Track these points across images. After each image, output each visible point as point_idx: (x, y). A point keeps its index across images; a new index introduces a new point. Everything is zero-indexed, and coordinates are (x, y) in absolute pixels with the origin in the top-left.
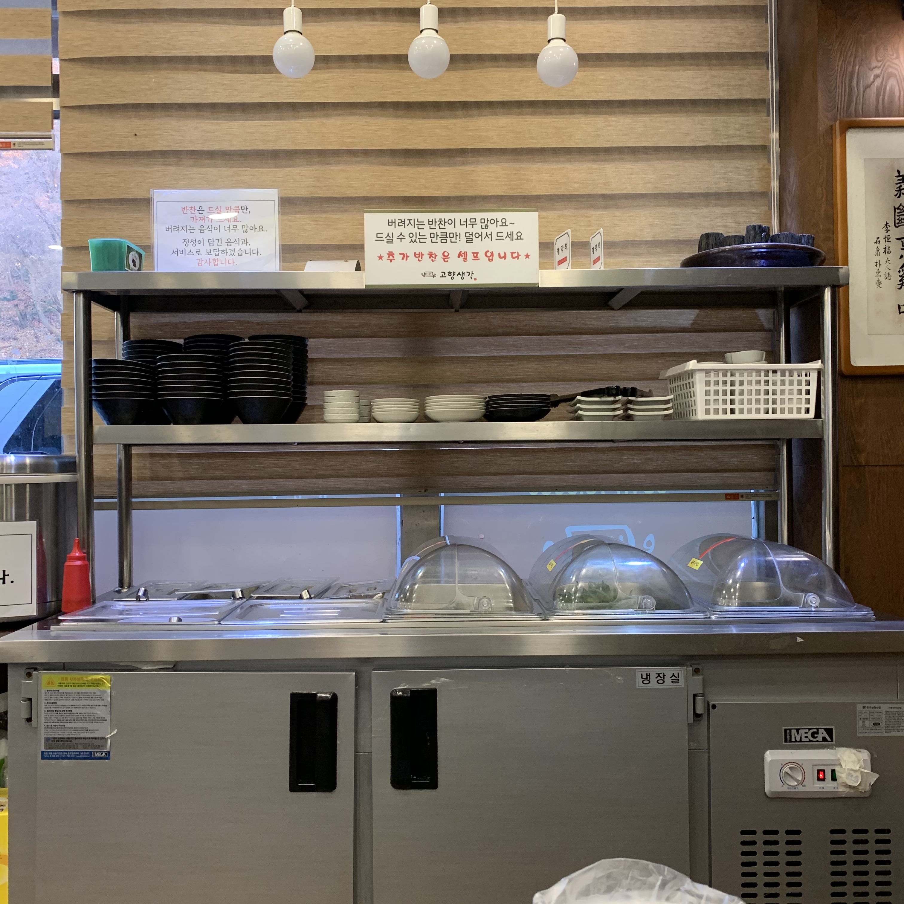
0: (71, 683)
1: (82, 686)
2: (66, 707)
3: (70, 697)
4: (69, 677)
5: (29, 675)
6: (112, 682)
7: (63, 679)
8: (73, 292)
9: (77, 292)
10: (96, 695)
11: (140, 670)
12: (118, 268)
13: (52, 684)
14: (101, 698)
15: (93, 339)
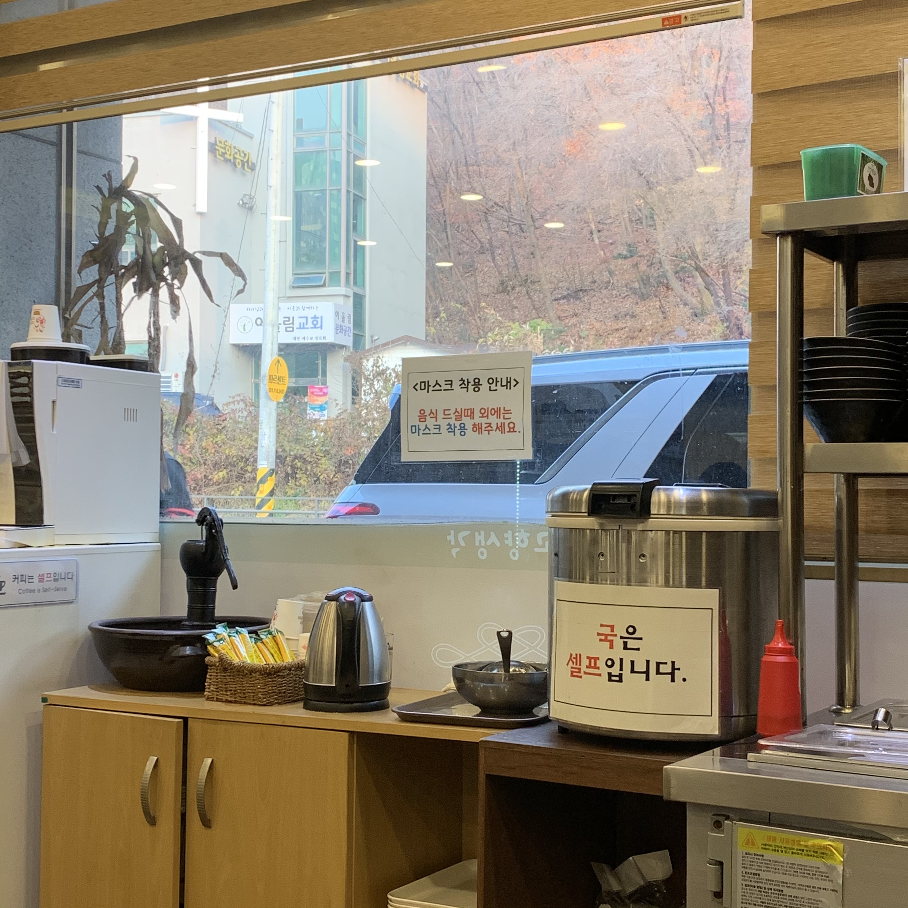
0: (781, 847)
1: (798, 854)
2: (774, 883)
3: (780, 868)
4: (779, 836)
5: (718, 825)
6: (845, 855)
7: (769, 838)
8: (777, 235)
9: (783, 234)
10: (820, 872)
11: (891, 841)
12: (845, 191)
13: (753, 844)
14: (828, 877)
15: (805, 308)
